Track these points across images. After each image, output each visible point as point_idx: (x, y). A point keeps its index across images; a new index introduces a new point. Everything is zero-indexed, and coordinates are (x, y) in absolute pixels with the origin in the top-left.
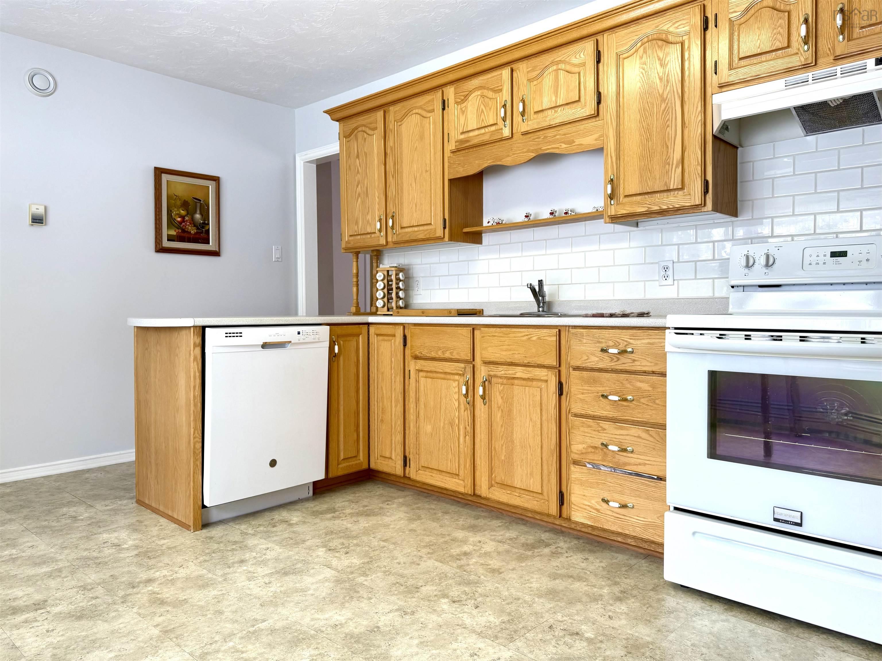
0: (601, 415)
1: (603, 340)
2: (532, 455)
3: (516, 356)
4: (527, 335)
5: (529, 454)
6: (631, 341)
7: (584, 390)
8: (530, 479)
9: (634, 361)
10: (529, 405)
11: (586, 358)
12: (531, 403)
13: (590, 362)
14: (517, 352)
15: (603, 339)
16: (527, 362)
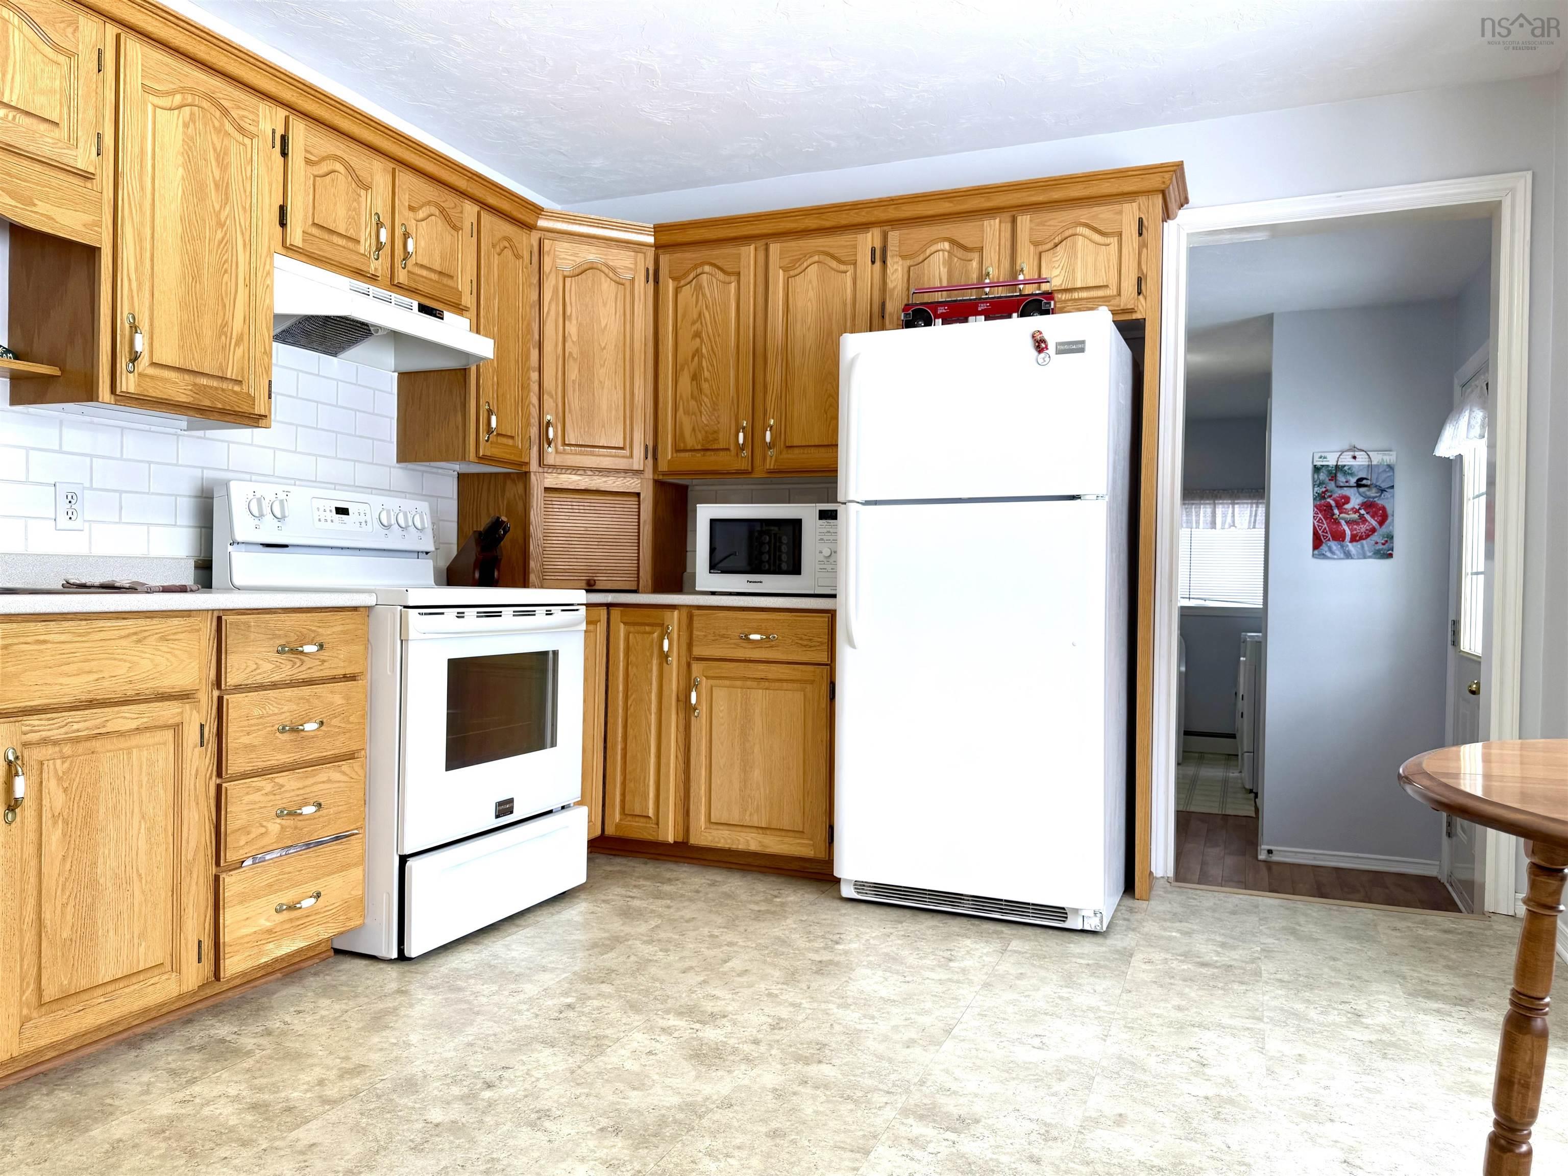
0: (276, 763)
1: (281, 632)
2: (143, 892)
3: (106, 684)
4: (135, 634)
5: (137, 893)
6: (320, 630)
7: (252, 725)
8: (139, 945)
9: (323, 661)
10: (141, 786)
11: (255, 666)
12: (145, 780)
13: (260, 674)
14: (106, 675)
15: (279, 630)
16: (133, 693)
